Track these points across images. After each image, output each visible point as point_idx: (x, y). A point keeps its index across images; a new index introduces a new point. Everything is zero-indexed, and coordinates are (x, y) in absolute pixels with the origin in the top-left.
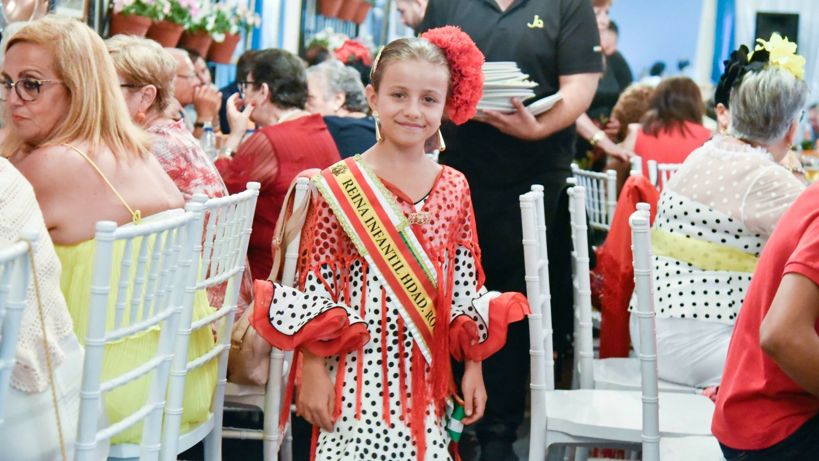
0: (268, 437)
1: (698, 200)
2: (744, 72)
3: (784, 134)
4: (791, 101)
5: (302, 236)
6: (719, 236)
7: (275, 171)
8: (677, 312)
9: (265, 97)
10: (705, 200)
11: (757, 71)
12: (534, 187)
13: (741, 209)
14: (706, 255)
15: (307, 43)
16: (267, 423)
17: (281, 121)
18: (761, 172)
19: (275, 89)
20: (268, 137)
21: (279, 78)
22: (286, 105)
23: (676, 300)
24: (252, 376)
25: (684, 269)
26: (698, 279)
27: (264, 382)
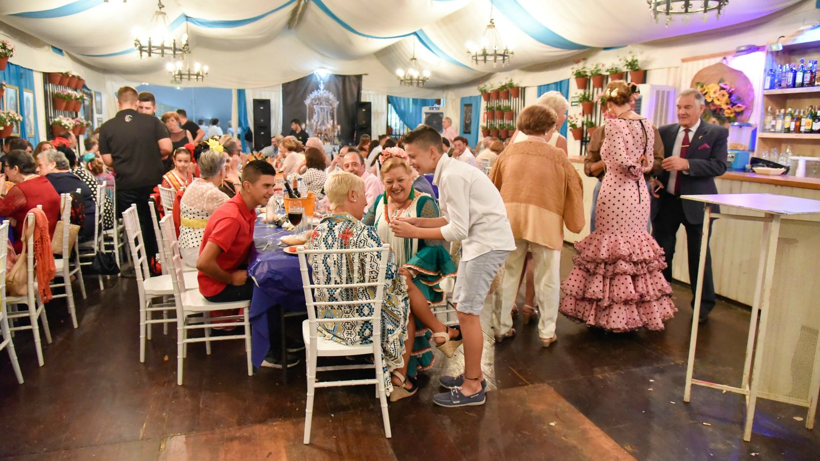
0: (31, 314)
1: (190, 205)
2: (200, 153)
3: (219, 173)
4: (219, 160)
5: (34, 236)
6: (201, 217)
7: (25, 202)
8: (191, 245)
9: (17, 171)
10: (192, 205)
11: (205, 152)
12: (132, 205)
13: (205, 207)
14: (198, 224)
15: (51, 123)
16: (30, 308)
17: (25, 180)
18: (209, 192)
19: (22, 167)
20: (20, 188)
21: (22, 162)
22: (27, 173)
23: (191, 241)
24: (20, 293)
25: (191, 230)
26: (197, 232)
27: (26, 294)
